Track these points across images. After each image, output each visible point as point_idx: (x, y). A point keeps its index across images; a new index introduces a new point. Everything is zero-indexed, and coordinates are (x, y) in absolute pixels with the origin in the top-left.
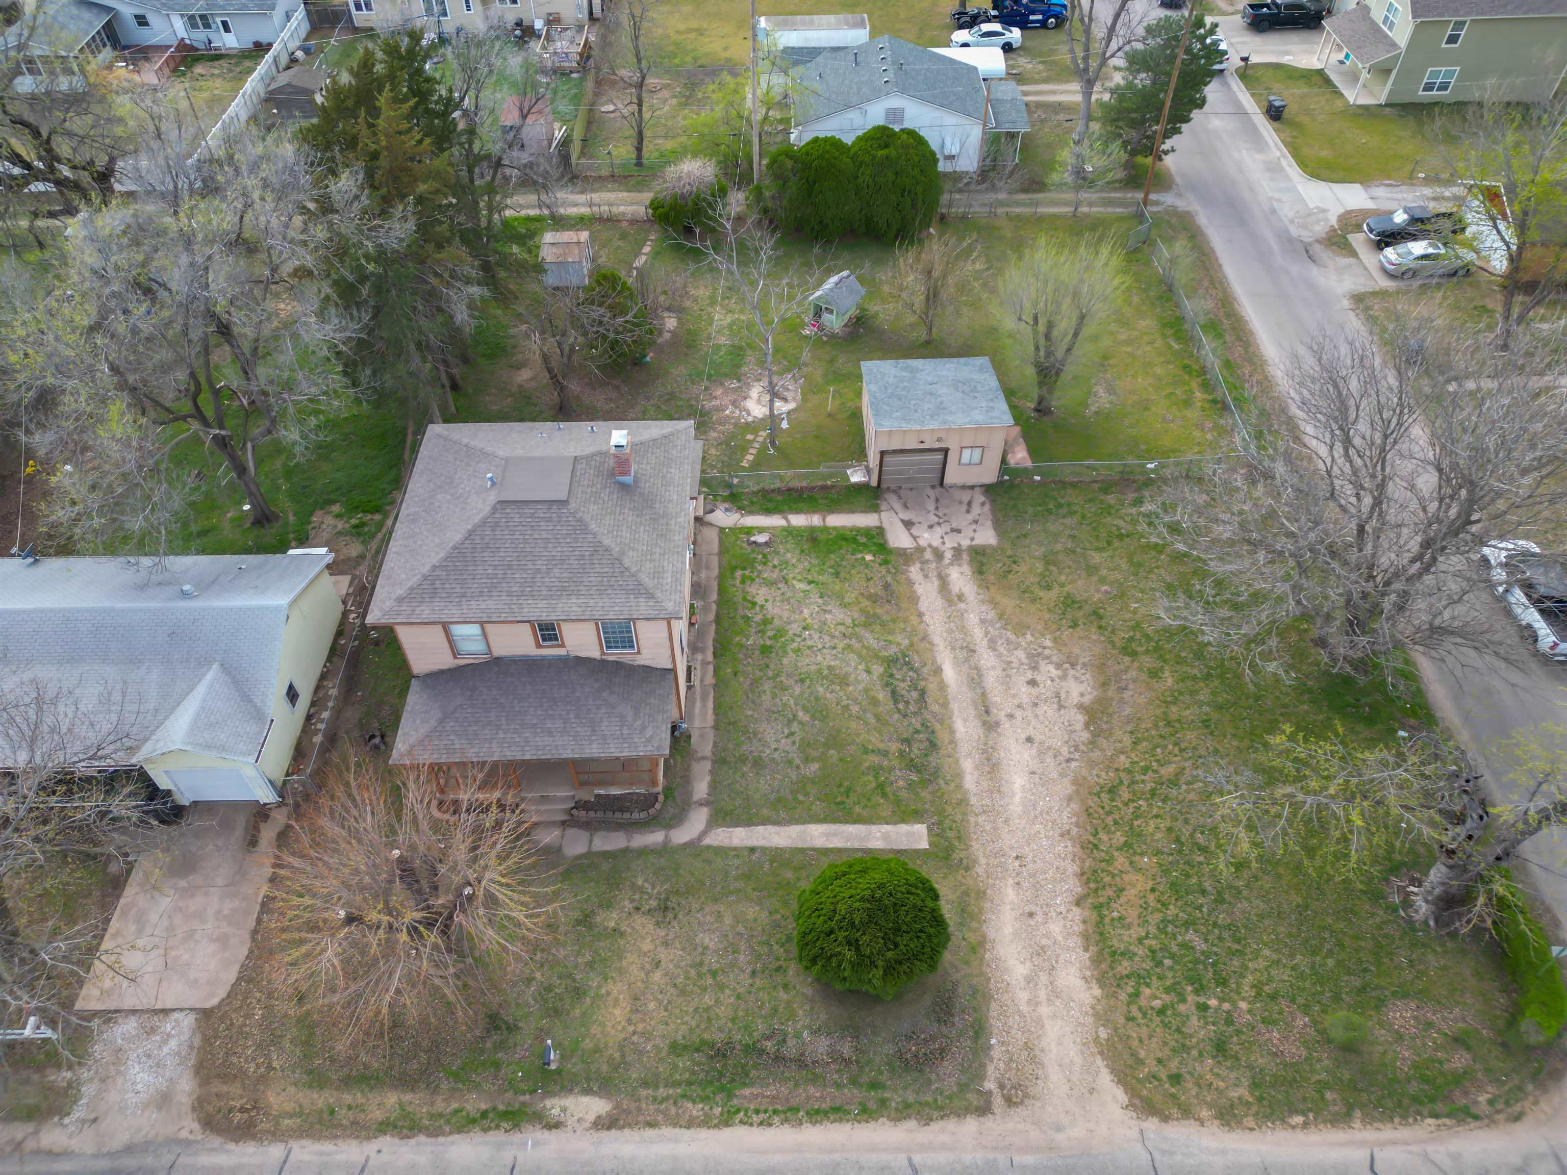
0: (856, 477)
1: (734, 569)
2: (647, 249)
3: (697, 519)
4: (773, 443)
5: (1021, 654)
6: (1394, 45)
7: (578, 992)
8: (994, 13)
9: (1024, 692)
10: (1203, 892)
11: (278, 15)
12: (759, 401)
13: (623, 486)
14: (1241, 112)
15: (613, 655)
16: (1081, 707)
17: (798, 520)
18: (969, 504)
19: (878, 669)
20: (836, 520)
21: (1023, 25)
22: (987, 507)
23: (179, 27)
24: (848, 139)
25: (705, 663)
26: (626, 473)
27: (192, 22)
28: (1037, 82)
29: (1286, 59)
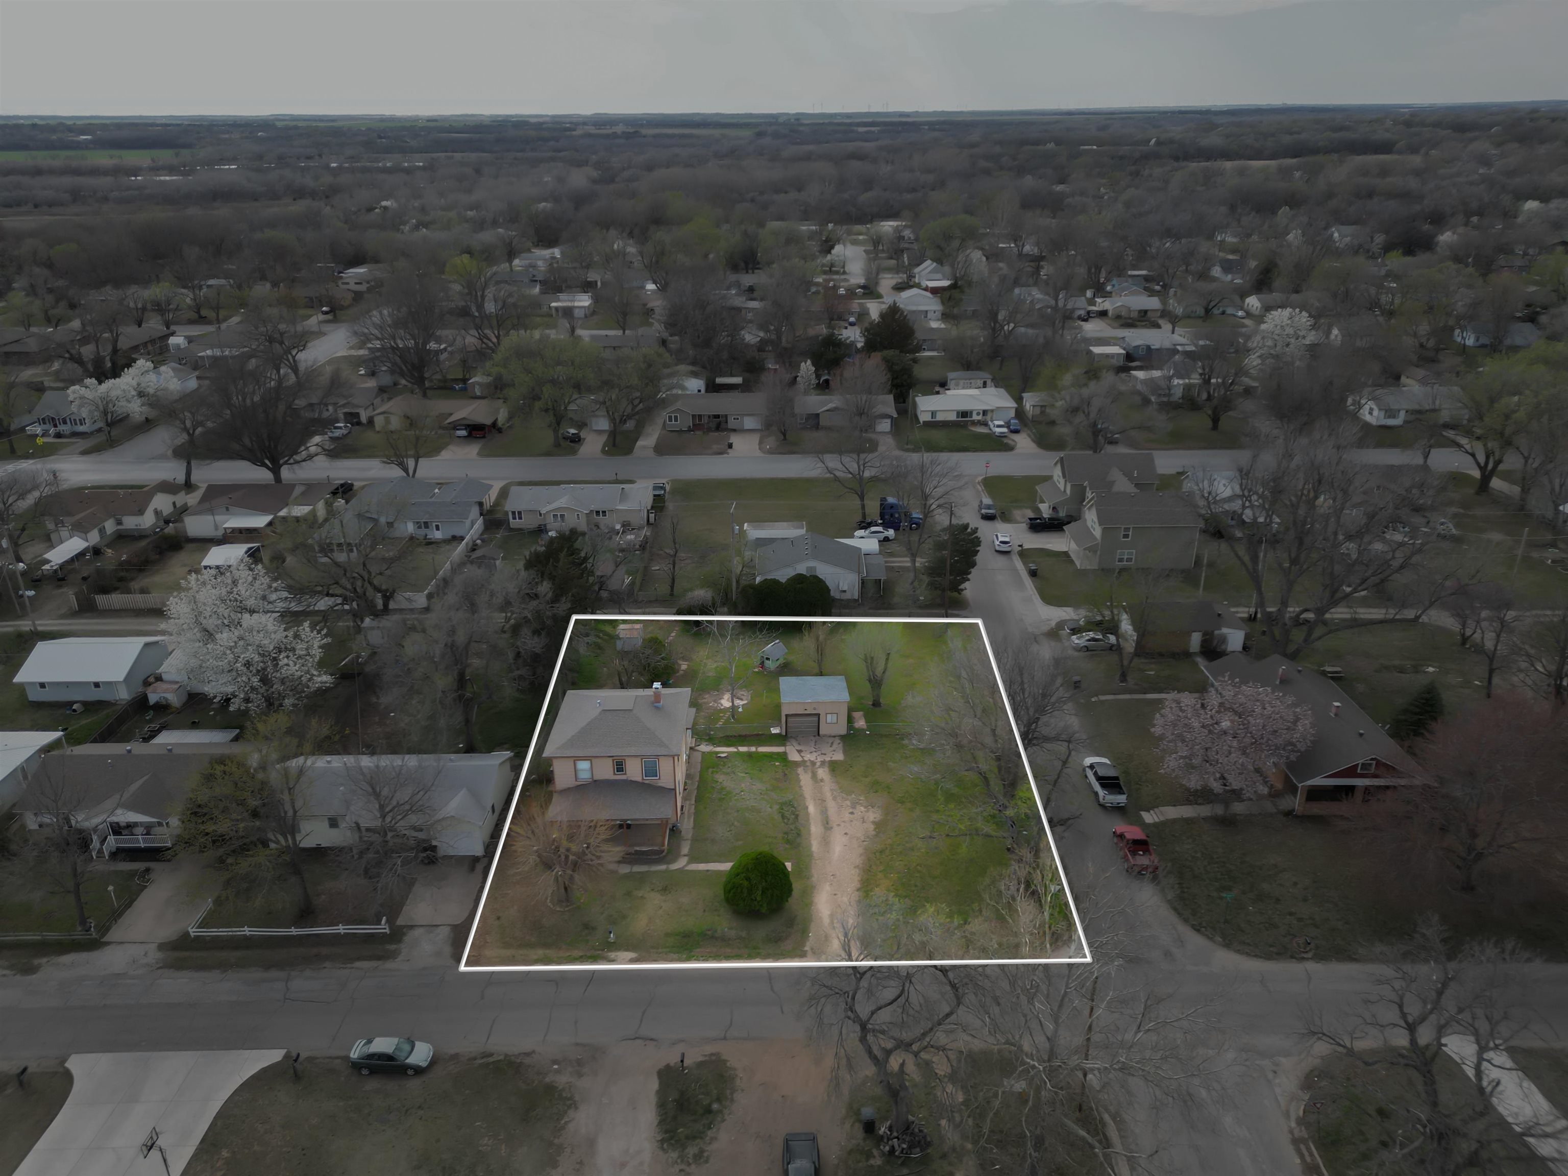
0: (775, 731)
1: (708, 768)
2: (673, 634)
3: (691, 748)
4: (733, 717)
5: (848, 803)
6: (1095, 539)
7: (624, 917)
8: (880, 521)
9: (847, 816)
10: (916, 886)
11: (468, 523)
12: (728, 700)
13: (657, 708)
14: (1015, 570)
15: (649, 780)
16: (873, 822)
17: (743, 749)
18: (832, 743)
19: (776, 807)
20: (762, 749)
21: (896, 529)
22: (841, 745)
23: (410, 528)
24: (783, 580)
25: (691, 805)
26: (659, 702)
27: (419, 525)
28: (900, 557)
29: (1049, 546)
